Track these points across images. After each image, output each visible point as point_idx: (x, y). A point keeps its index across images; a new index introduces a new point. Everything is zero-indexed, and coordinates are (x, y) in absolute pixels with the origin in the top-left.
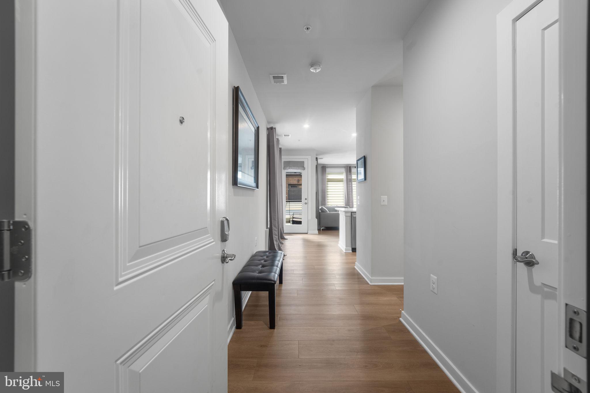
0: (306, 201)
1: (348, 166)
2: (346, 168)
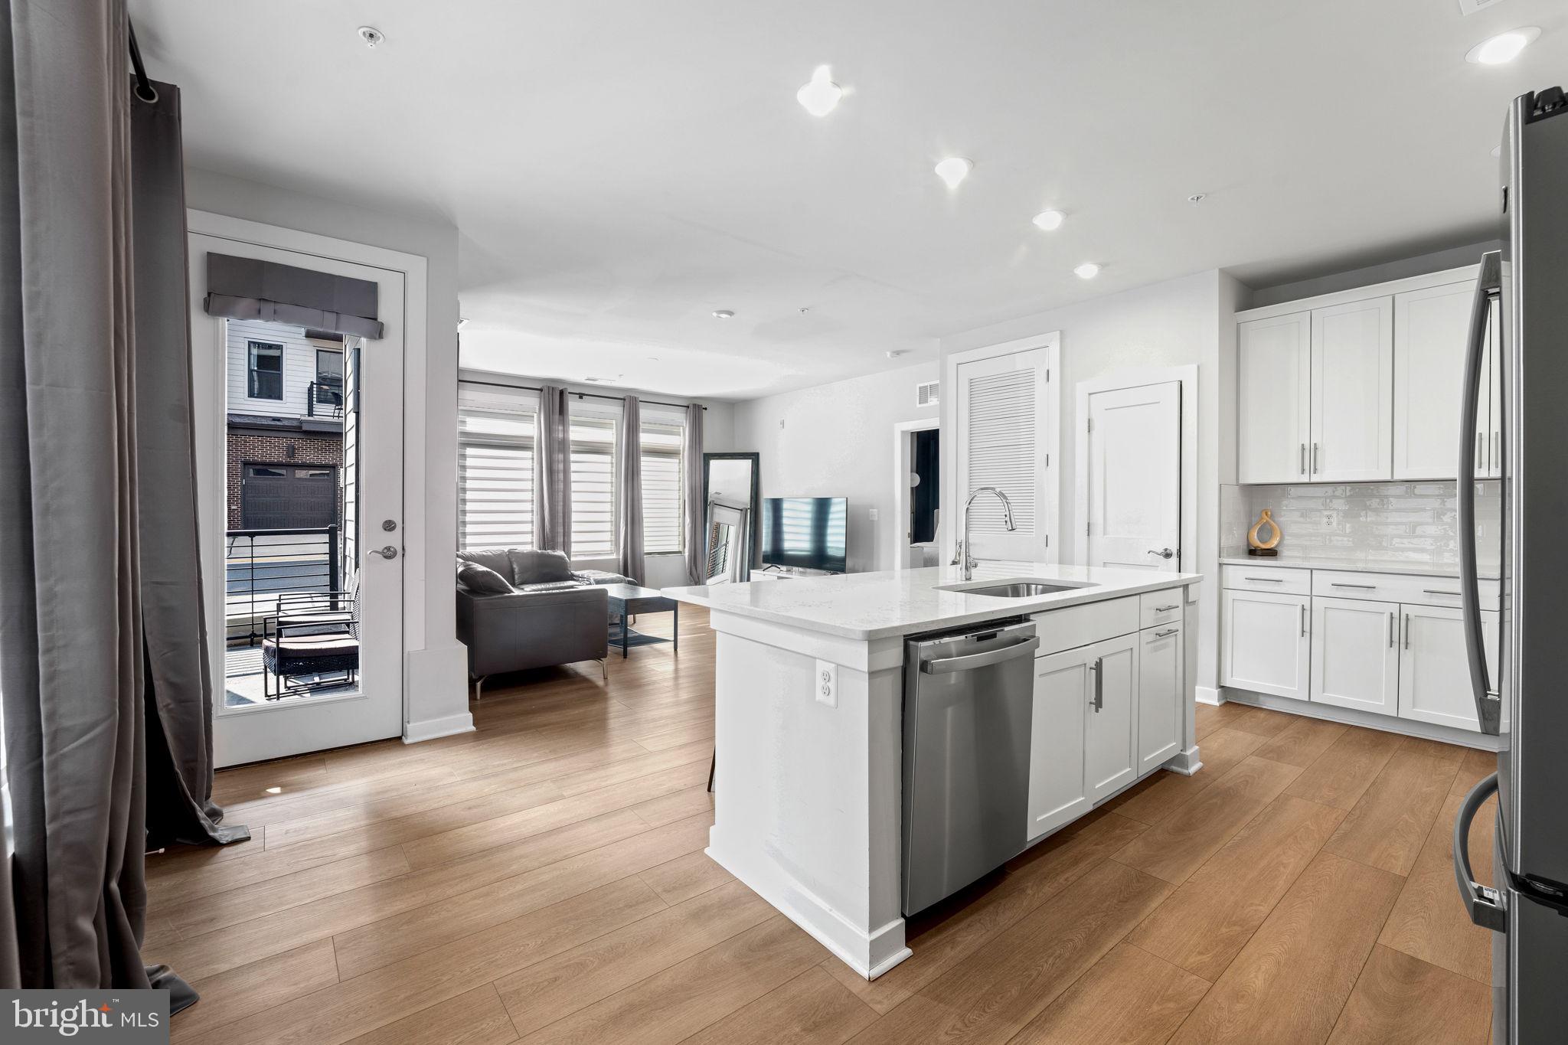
0: (393, 539)
1: (553, 388)
2: (544, 394)
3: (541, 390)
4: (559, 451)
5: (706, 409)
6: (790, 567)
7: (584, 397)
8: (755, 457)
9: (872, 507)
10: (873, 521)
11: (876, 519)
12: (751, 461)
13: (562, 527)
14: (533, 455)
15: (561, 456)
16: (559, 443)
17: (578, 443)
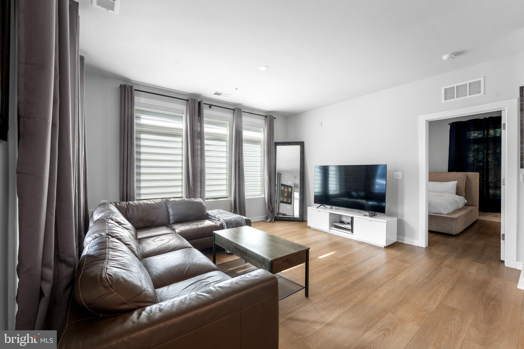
1: (194, 100)
2: (189, 103)
3: (188, 100)
4: (198, 138)
5: (275, 118)
6: (332, 206)
7: (212, 107)
8: (302, 144)
9: (397, 171)
10: (397, 180)
11: (400, 178)
12: (300, 146)
13: (200, 183)
14: (182, 140)
15: (199, 141)
16: (198, 133)
17: (209, 134)
